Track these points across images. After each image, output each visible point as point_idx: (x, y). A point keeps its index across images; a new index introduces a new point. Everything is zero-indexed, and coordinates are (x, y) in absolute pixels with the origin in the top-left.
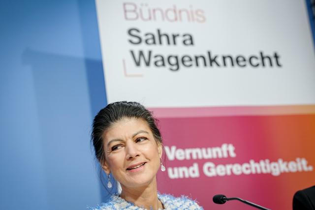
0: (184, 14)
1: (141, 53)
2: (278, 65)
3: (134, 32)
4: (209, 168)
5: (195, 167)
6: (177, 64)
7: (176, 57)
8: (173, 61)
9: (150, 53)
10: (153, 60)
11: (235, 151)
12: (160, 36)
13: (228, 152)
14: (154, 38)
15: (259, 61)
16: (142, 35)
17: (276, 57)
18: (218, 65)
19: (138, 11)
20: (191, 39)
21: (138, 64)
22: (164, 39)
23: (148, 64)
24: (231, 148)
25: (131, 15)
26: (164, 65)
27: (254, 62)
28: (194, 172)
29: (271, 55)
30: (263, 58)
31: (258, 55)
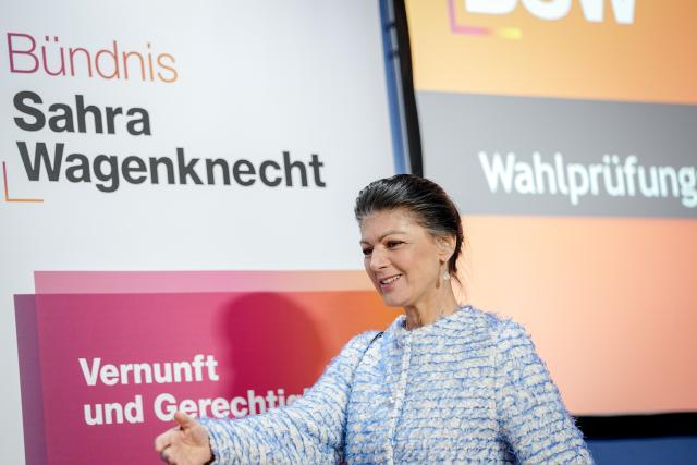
0: (133, 61)
1: (41, 148)
2: (320, 184)
3: (28, 102)
4: (165, 404)
5: (138, 403)
6: (114, 175)
7: (113, 161)
8: (106, 168)
9: (60, 148)
10: (65, 165)
11: (217, 370)
12: (82, 112)
13: (205, 370)
14: (68, 116)
15: (281, 173)
16: (44, 108)
17: (316, 163)
18: (198, 181)
19: (38, 52)
20: (146, 119)
21: (33, 175)
22: (90, 117)
23: (54, 176)
24: (212, 363)
25: (24, 62)
26: (86, 178)
27: (271, 174)
28: (134, 412)
29: (307, 160)
30: (288, 167)
31: (281, 162)
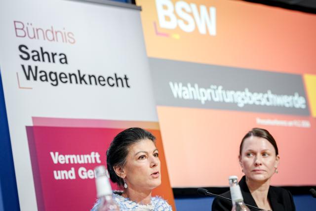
0: (59, 34)
1: (30, 68)
2: (128, 87)
3: (23, 49)
4: (82, 172)
5: (73, 171)
6: (56, 80)
7: (55, 74)
8: (53, 77)
9: (36, 68)
10: (39, 75)
11: (100, 159)
12: (43, 54)
13: (95, 158)
14: (38, 55)
15: (114, 82)
16: (29, 51)
17: (126, 79)
18: (86, 83)
19: (25, 29)
20: (65, 58)
21: (28, 78)
22: (46, 56)
23: (35, 78)
24: (98, 156)
25: (21, 33)
26: (47, 80)
27: (111, 82)
28: (72, 175)
29: (123, 77)
30: (117, 79)
31: (114, 77)
